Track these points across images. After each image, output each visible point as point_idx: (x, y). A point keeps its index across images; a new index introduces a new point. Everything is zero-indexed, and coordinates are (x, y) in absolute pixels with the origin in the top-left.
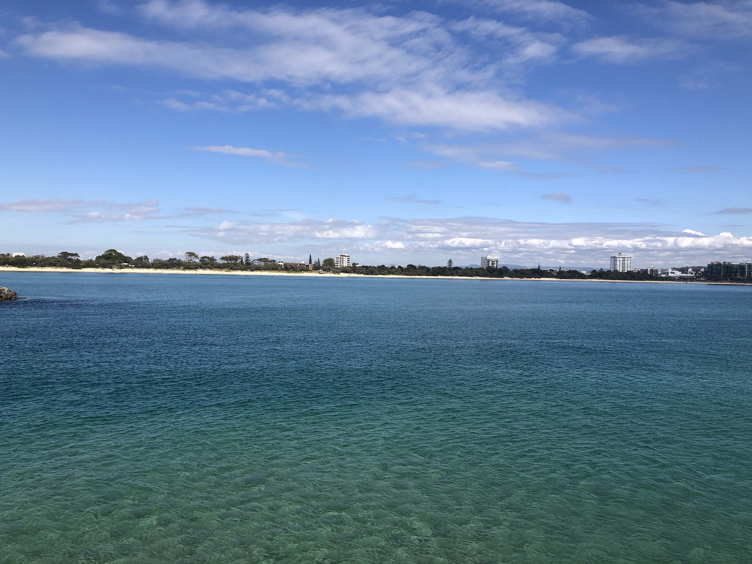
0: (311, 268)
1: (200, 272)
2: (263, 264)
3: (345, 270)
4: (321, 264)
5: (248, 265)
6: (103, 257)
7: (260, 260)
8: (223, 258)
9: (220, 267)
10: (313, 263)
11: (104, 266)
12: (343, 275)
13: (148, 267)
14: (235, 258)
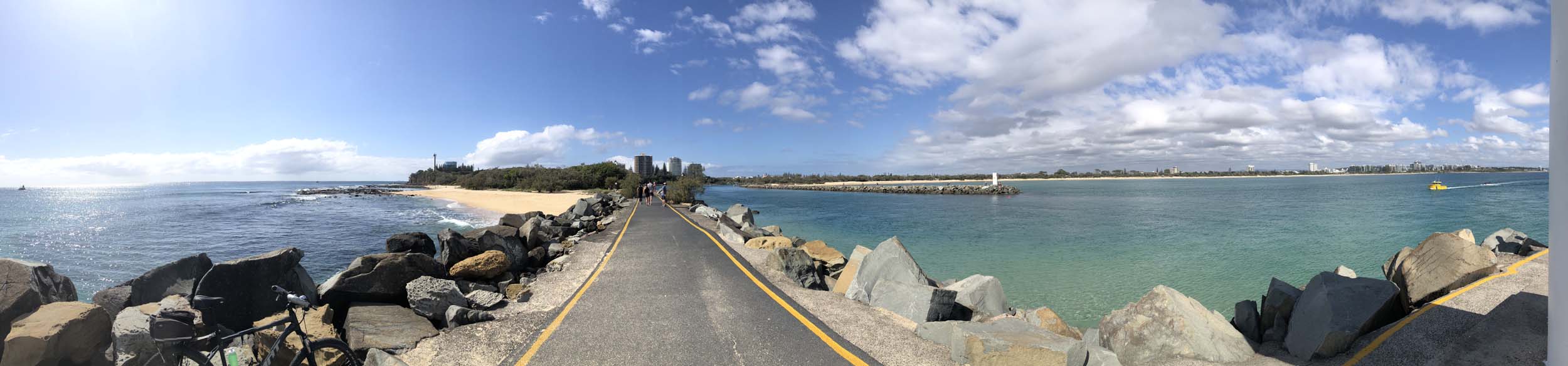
0: (1157, 174)
2: (1133, 173)
3: (1176, 175)
4: (1163, 172)
5: (1126, 175)
6: (1057, 173)
8: (1114, 171)
9: (1112, 176)
10: (1159, 171)
11: (1058, 177)
13: (1077, 177)
14: (1119, 171)
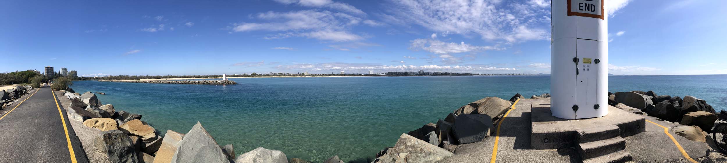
1: (273, 77)
5: (285, 75)
7: (287, 74)
9: (278, 76)
11: (253, 76)
12: (306, 77)
13: (262, 76)
14: (281, 74)
